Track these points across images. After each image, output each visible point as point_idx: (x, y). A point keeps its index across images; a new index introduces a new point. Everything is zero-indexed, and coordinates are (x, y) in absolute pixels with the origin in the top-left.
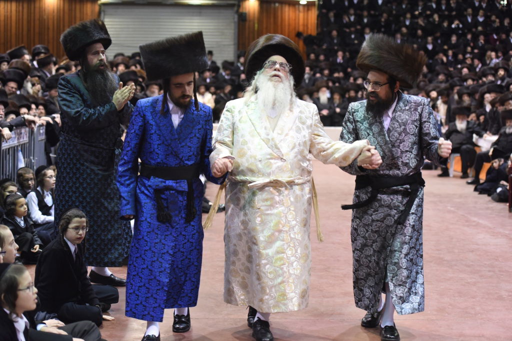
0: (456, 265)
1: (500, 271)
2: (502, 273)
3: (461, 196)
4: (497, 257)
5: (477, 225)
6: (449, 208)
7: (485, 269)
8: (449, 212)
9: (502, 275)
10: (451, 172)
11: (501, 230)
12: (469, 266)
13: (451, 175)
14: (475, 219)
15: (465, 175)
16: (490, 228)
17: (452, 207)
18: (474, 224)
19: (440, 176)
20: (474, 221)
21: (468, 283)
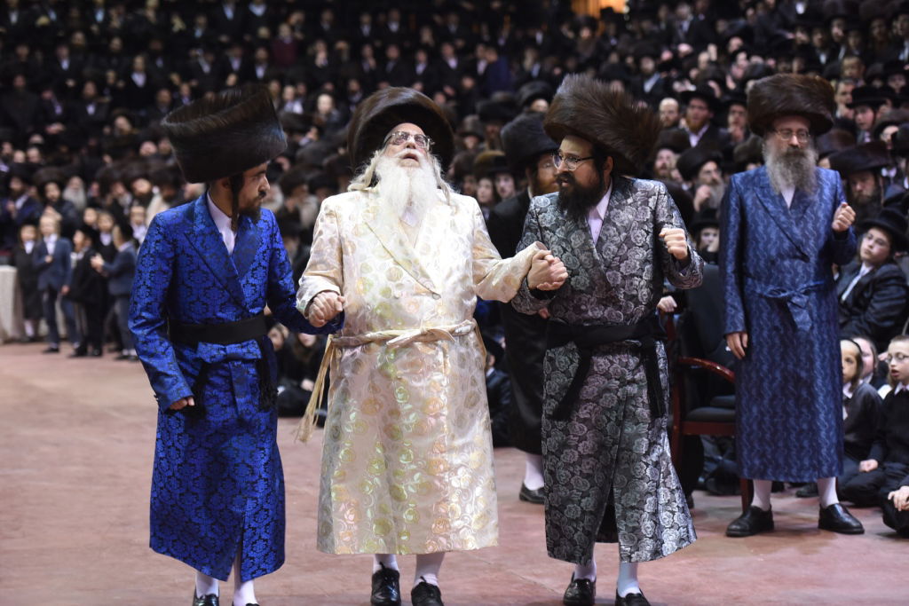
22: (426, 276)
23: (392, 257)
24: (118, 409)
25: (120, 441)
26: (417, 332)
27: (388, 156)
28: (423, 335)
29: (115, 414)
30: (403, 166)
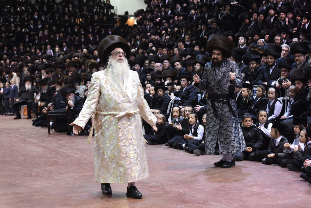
0: (12, 163)
1: (35, 163)
2: (35, 164)
3: (25, 128)
4: (35, 157)
5: (30, 142)
6: (16, 135)
7: (27, 163)
8: (16, 137)
9: (36, 165)
10: (22, 116)
11: (42, 144)
12: (19, 163)
13: (22, 118)
14: (30, 140)
15: (29, 117)
16: (36, 143)
17: (18, 134)
18: (28, 142)
19: (15, 119)
20: (28, 141)
21: (16, 171)
22: (128, 97)
23: (117, 91)
24: (4, 129)
25: (4, 137)
26: (124, 113)
27: (113, 58)
28: (126, 114)
29: (4, 130)
30: (119, 62)
